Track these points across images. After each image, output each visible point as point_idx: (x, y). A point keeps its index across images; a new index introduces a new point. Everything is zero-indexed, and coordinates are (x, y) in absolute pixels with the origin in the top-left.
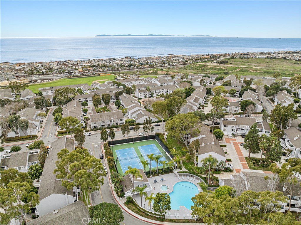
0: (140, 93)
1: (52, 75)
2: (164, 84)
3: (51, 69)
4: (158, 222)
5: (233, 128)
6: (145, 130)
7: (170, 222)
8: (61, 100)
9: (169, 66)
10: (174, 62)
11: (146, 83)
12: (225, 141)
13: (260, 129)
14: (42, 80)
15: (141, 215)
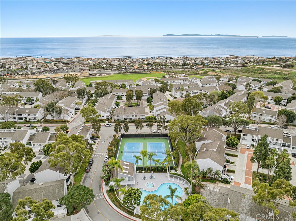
0: (176, 92)
1: (111, 70)
2: (207, 85)
3: (111, 65)
4: (127, 215)
5: (253, 138)
6: (158, 128)
7: (138, 218)
8: (98, 92)
9: (225, 67)
10: (232, 64)
11: (189, 83)
12: (239, 151)
13: (287, 143)
14: (100, 74)
15: (115, 205)
